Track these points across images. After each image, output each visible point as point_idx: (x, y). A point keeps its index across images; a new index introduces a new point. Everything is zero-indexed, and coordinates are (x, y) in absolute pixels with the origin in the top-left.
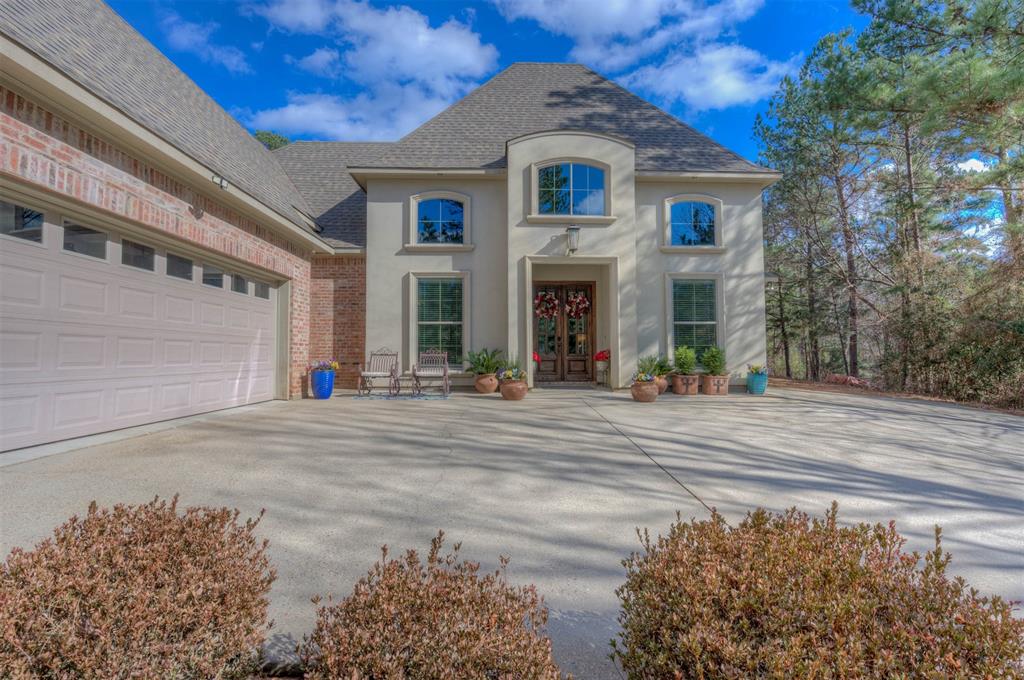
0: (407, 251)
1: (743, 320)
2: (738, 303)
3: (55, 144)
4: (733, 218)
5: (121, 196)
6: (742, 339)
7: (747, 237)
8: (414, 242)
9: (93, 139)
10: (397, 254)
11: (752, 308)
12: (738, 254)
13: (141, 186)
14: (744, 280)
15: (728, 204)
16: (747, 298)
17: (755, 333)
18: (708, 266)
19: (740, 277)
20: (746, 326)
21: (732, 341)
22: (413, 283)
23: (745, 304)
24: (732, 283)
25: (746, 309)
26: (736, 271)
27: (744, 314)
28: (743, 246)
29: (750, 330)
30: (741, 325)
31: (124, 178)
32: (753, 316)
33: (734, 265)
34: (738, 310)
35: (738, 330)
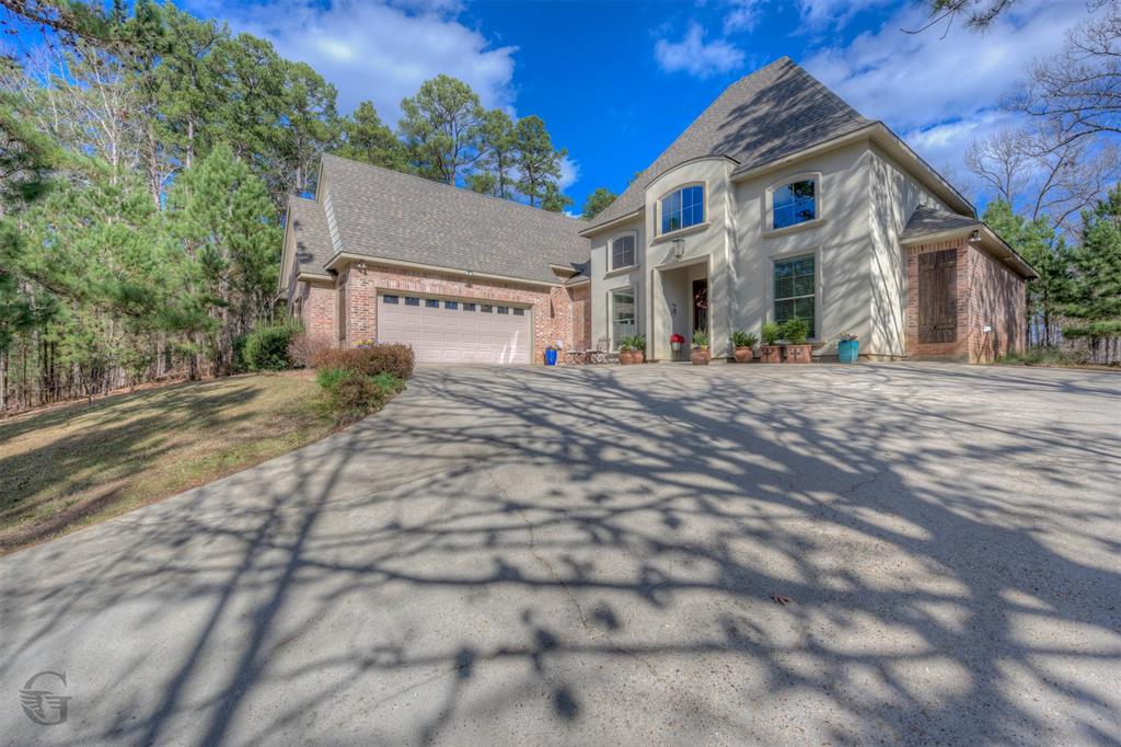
0: (609, 276)
1: (843, 290)
2: (838, 273)
3: (417, 279)
4: (834, 187)
5: (437, 288)
6: (841, 309)
7: (849, 202)
8: (610, 270)
9: (426, 274)
10: (605, 279)
11: (854, 275)
12: (838, 223)
13: (444, 283)
14: (844, 248)
15: (827, 174)
16: (848, 266)
17: (856, 301)
18: (806, 243)
19: (840, 246)
20: (846, 295)
21: (830, 313)
22: (610, 295)
23: (844, 272)
24: (831, 254)
25: (847, 277)
26: (836, 241)
27: (844, 283)
28: (844, 214)
29: (852, 298)
30: (841, 294)
31: (437, 282)
32: (854, 284)
33: (833, 235)
34: (838, 280)
35: (835, 302)
